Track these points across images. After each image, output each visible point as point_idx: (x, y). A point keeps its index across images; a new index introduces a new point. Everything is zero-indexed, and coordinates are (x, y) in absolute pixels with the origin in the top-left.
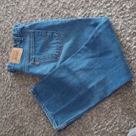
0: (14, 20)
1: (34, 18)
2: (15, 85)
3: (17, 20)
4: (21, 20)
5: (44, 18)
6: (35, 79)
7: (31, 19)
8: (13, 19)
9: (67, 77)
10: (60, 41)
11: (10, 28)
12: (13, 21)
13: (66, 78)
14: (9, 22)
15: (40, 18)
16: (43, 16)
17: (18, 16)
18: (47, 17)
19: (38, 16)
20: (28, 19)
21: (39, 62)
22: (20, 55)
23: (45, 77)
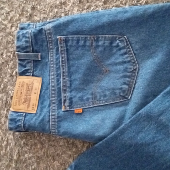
0: (16, 16)
1: (61, 8)
2: (26, 155)
3: (21, 15)
4: (30, 15)
5: (85, 7)
6: (73, 144)
7: (56, 10)
8: (13, 12)
9: (157, 141)
10: (132, 56)
11: (6, 32)
12: (12, 18)
13: (155, 144)
14: (4, 20)
15: (76, 9)
16: (83, 2)
17: (23, 5)
18: (93, 5)
19: (70, 4)
20: (48, 11)
21: (82, 107)
22: (35, 93)
23: (101, 142)
